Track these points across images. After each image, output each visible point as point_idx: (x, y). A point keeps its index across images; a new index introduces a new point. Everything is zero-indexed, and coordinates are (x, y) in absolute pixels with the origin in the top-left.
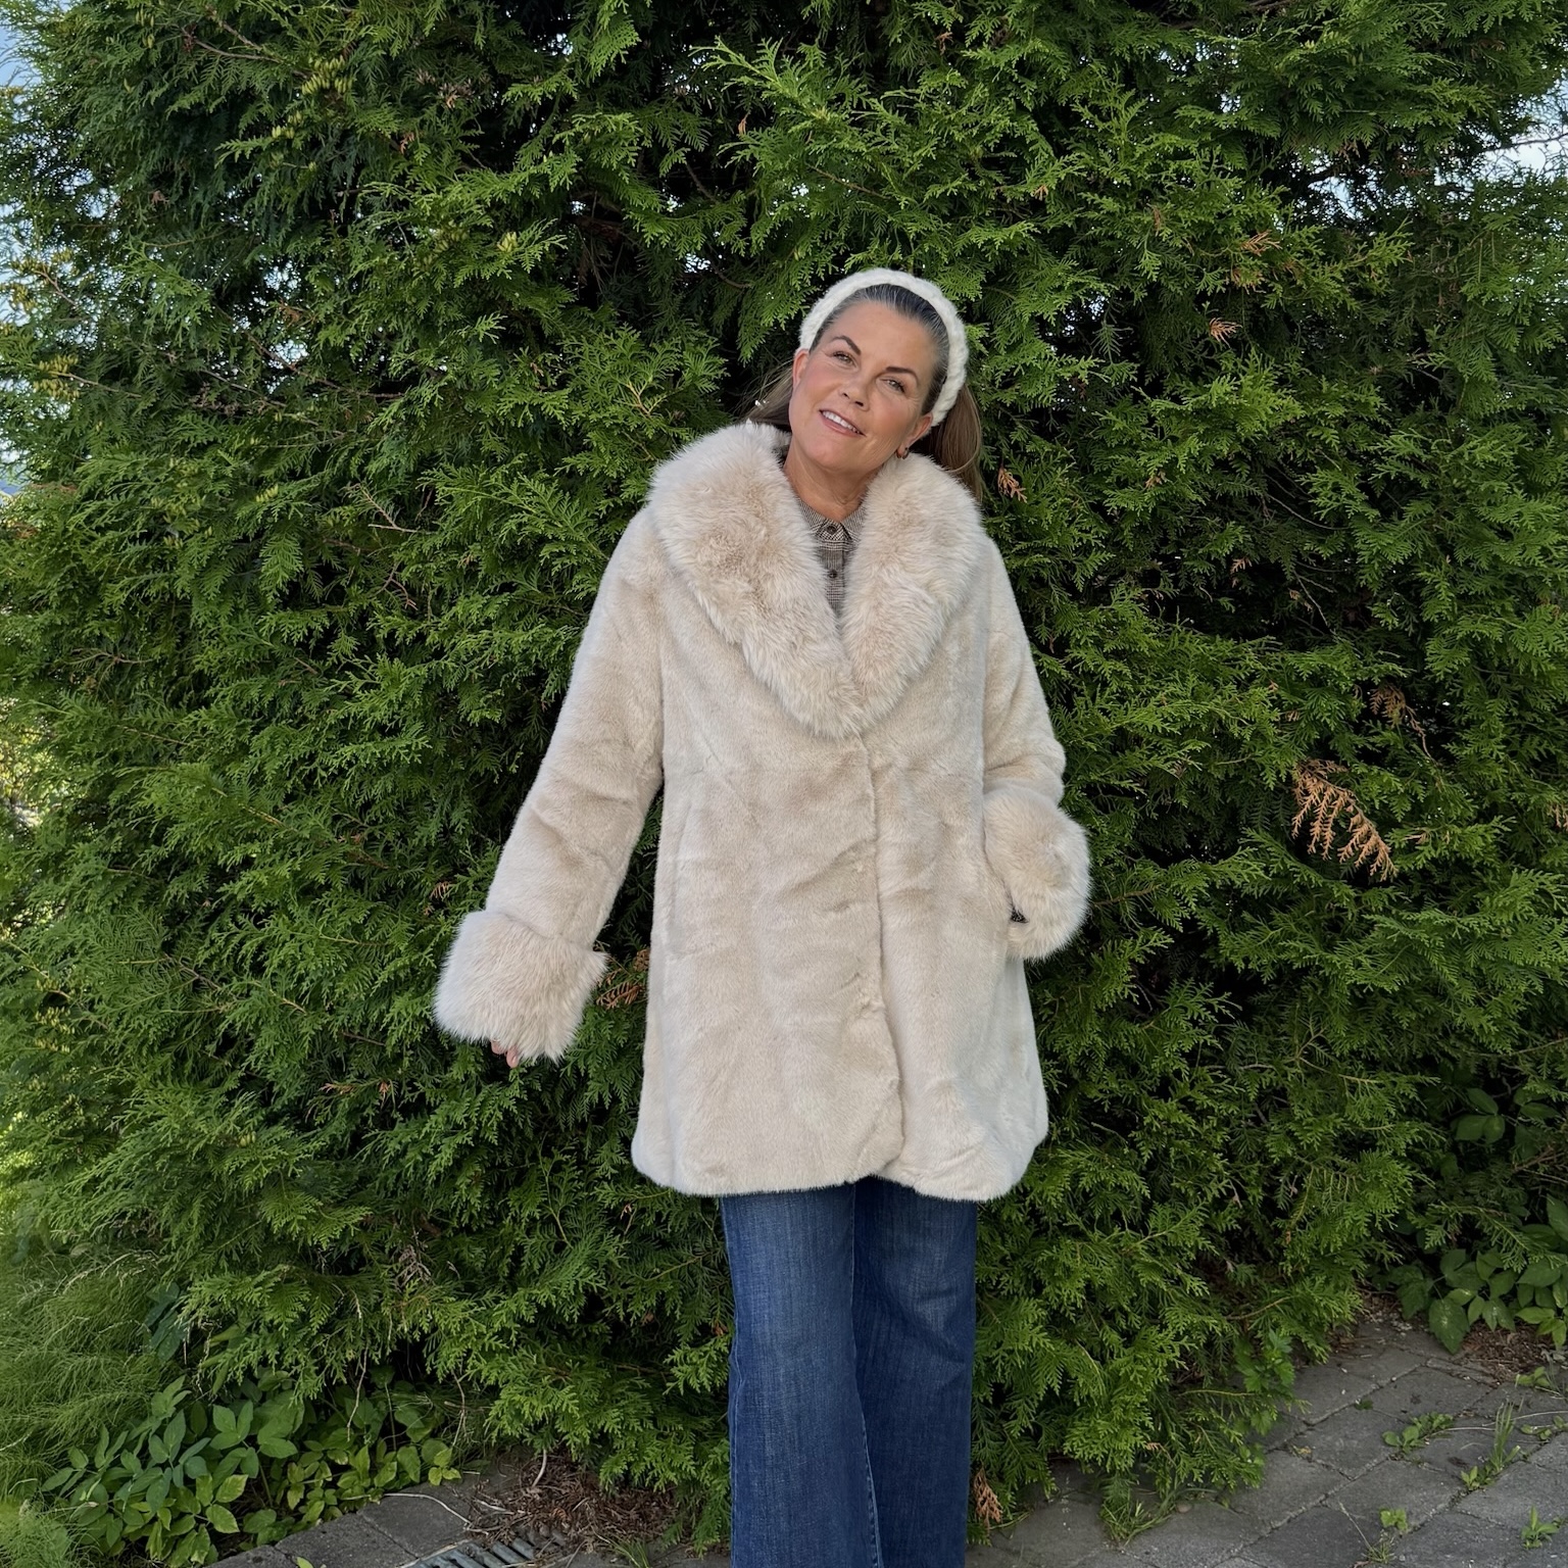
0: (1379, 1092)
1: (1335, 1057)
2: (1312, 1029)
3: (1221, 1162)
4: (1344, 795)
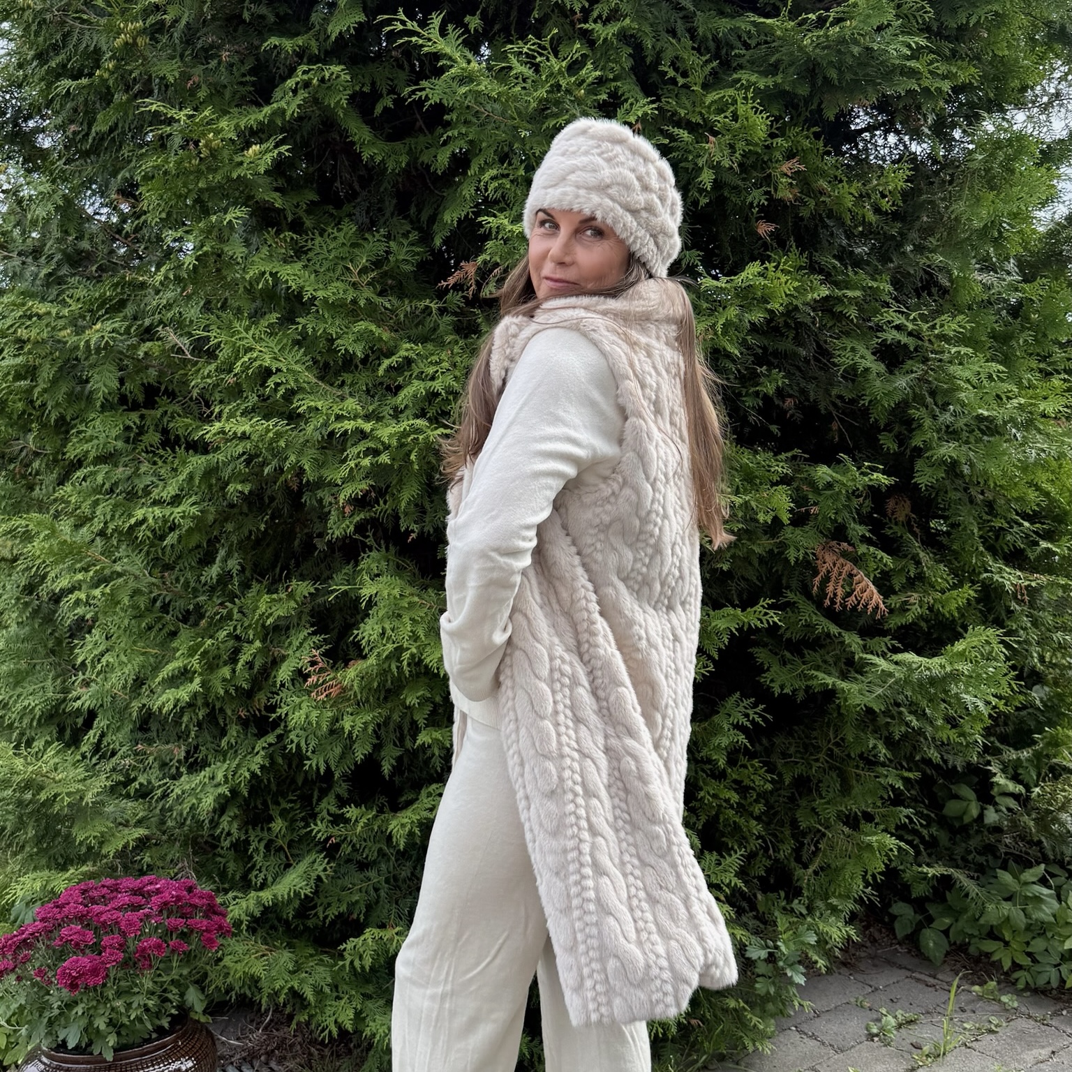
1: (849, 756)
2: (832, 736)
3: (756, 828)
4: (849, 566)
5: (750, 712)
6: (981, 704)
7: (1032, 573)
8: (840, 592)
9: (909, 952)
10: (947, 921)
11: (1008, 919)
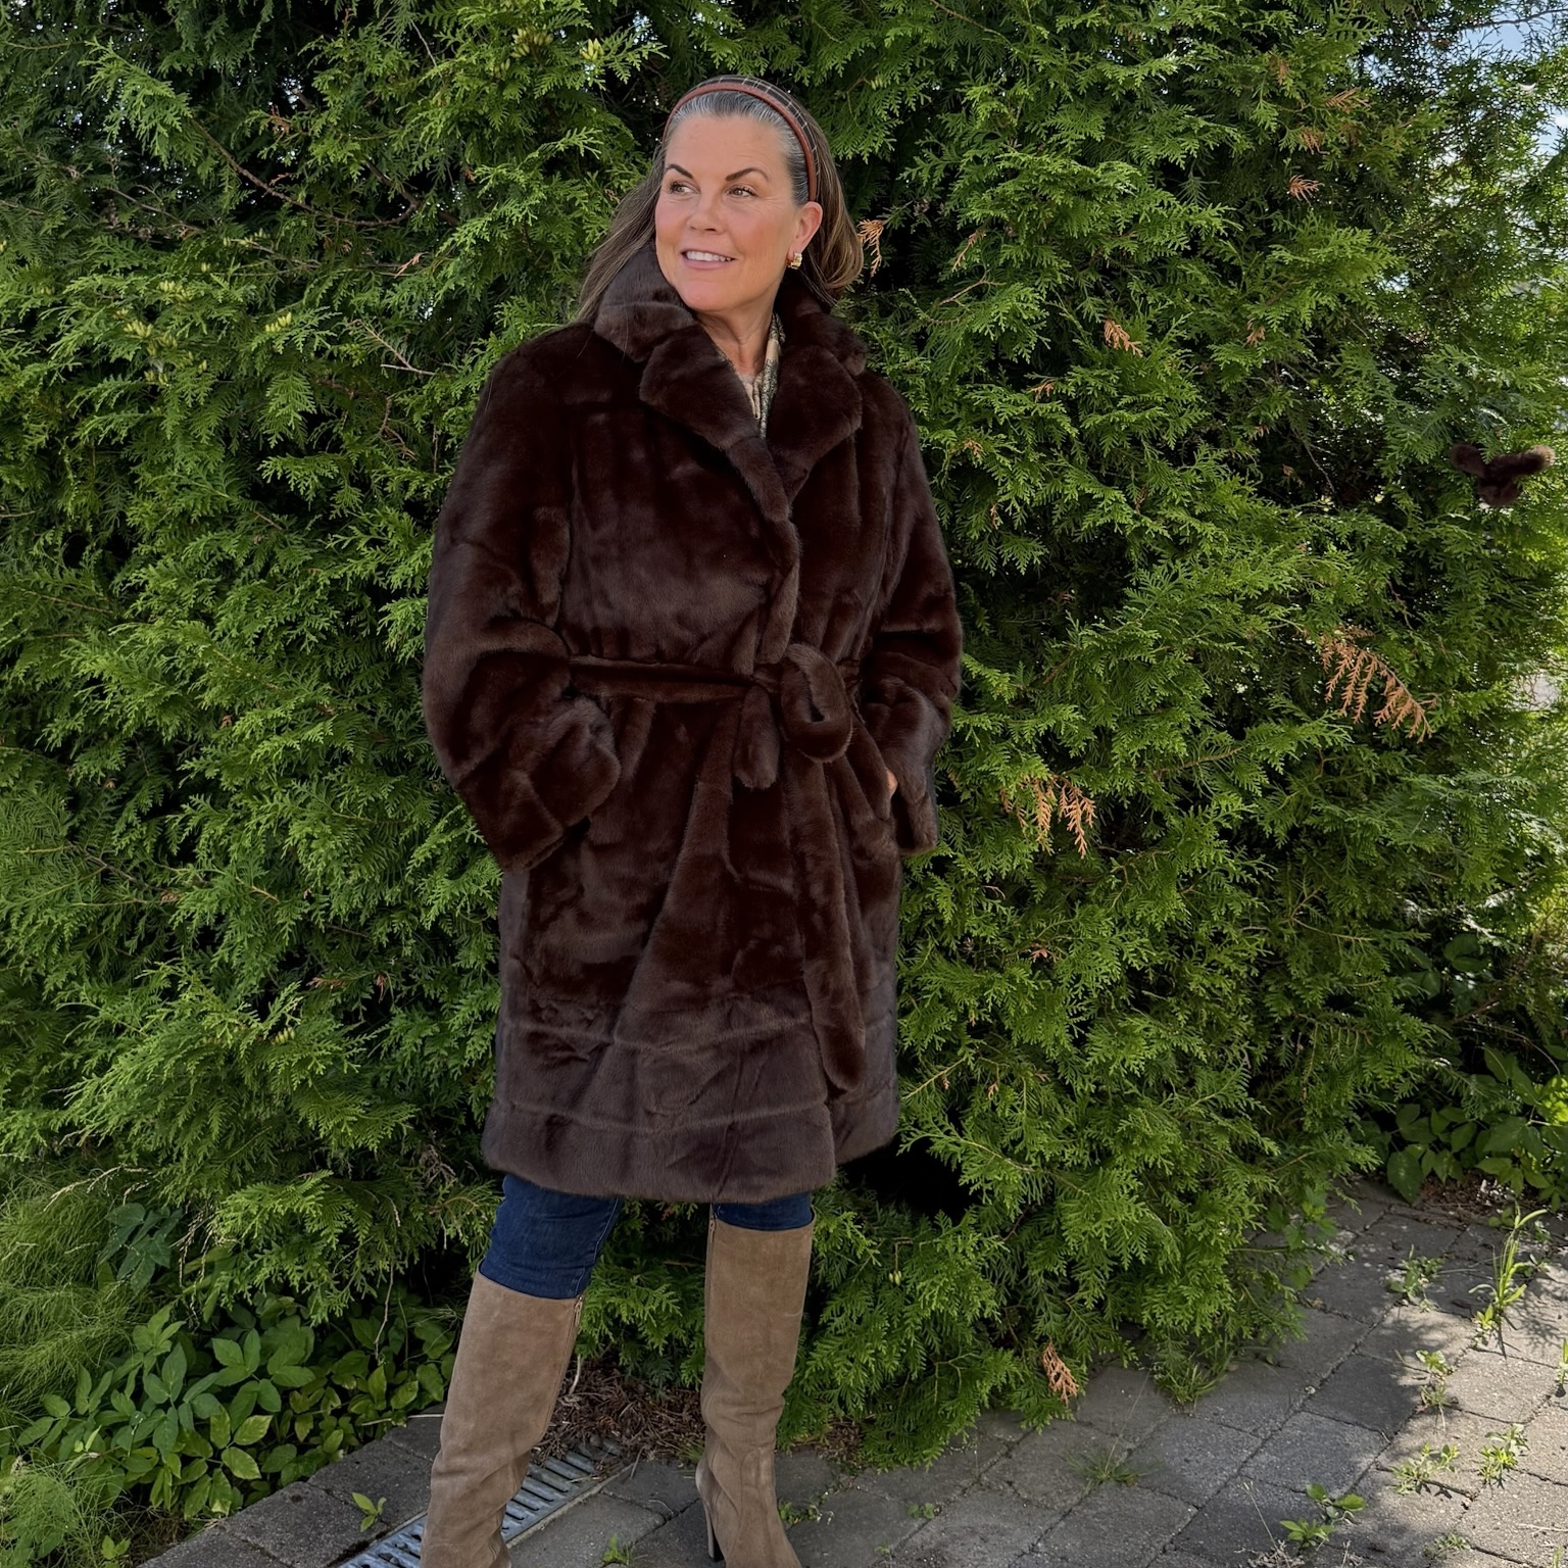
0: (1374, 951)
1: (1333, 917)
2: (1305, 890)
8: (1362, 700)
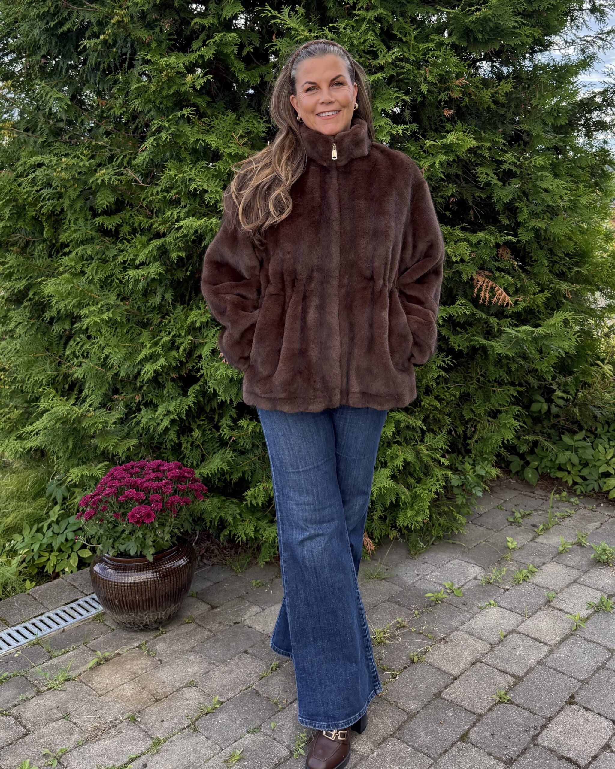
0: (503, 393)
1: (489, 381)
2: (479, 371)
3: (448, 420)
4: (491, 283)
5: (445, 359)
6: (561, 351)
7: (572, 283)
8: (487, 296)
9: (517, 482)
10: (536, 463)
11: (570, 460)
